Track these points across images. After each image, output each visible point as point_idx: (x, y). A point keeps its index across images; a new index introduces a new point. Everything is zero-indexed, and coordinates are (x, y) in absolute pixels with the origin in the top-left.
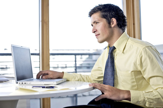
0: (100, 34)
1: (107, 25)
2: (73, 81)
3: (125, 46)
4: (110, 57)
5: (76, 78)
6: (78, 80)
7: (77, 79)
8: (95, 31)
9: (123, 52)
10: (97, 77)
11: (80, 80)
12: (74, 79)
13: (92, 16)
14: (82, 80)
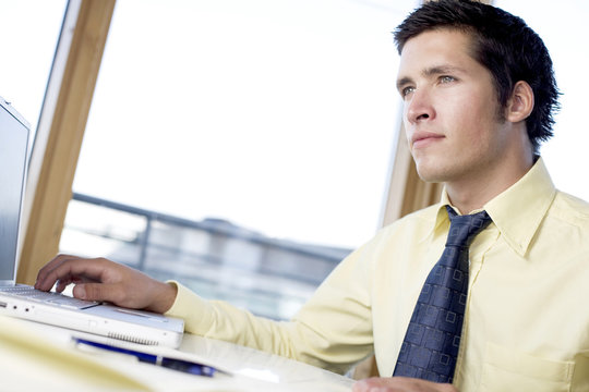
0: (444, 137)
1: (494, 104)
2: (211, 338)
3: (541, 226)
4: (450, 262)
5: (229, 326)
6: (235, 341)
7: (230, 333)
8: (426, 116)
9: (527, 256)
10: (326, 345)
11: (241, 341)
12: (217, 331)
13: (412, 44)
14: (252, 341)
